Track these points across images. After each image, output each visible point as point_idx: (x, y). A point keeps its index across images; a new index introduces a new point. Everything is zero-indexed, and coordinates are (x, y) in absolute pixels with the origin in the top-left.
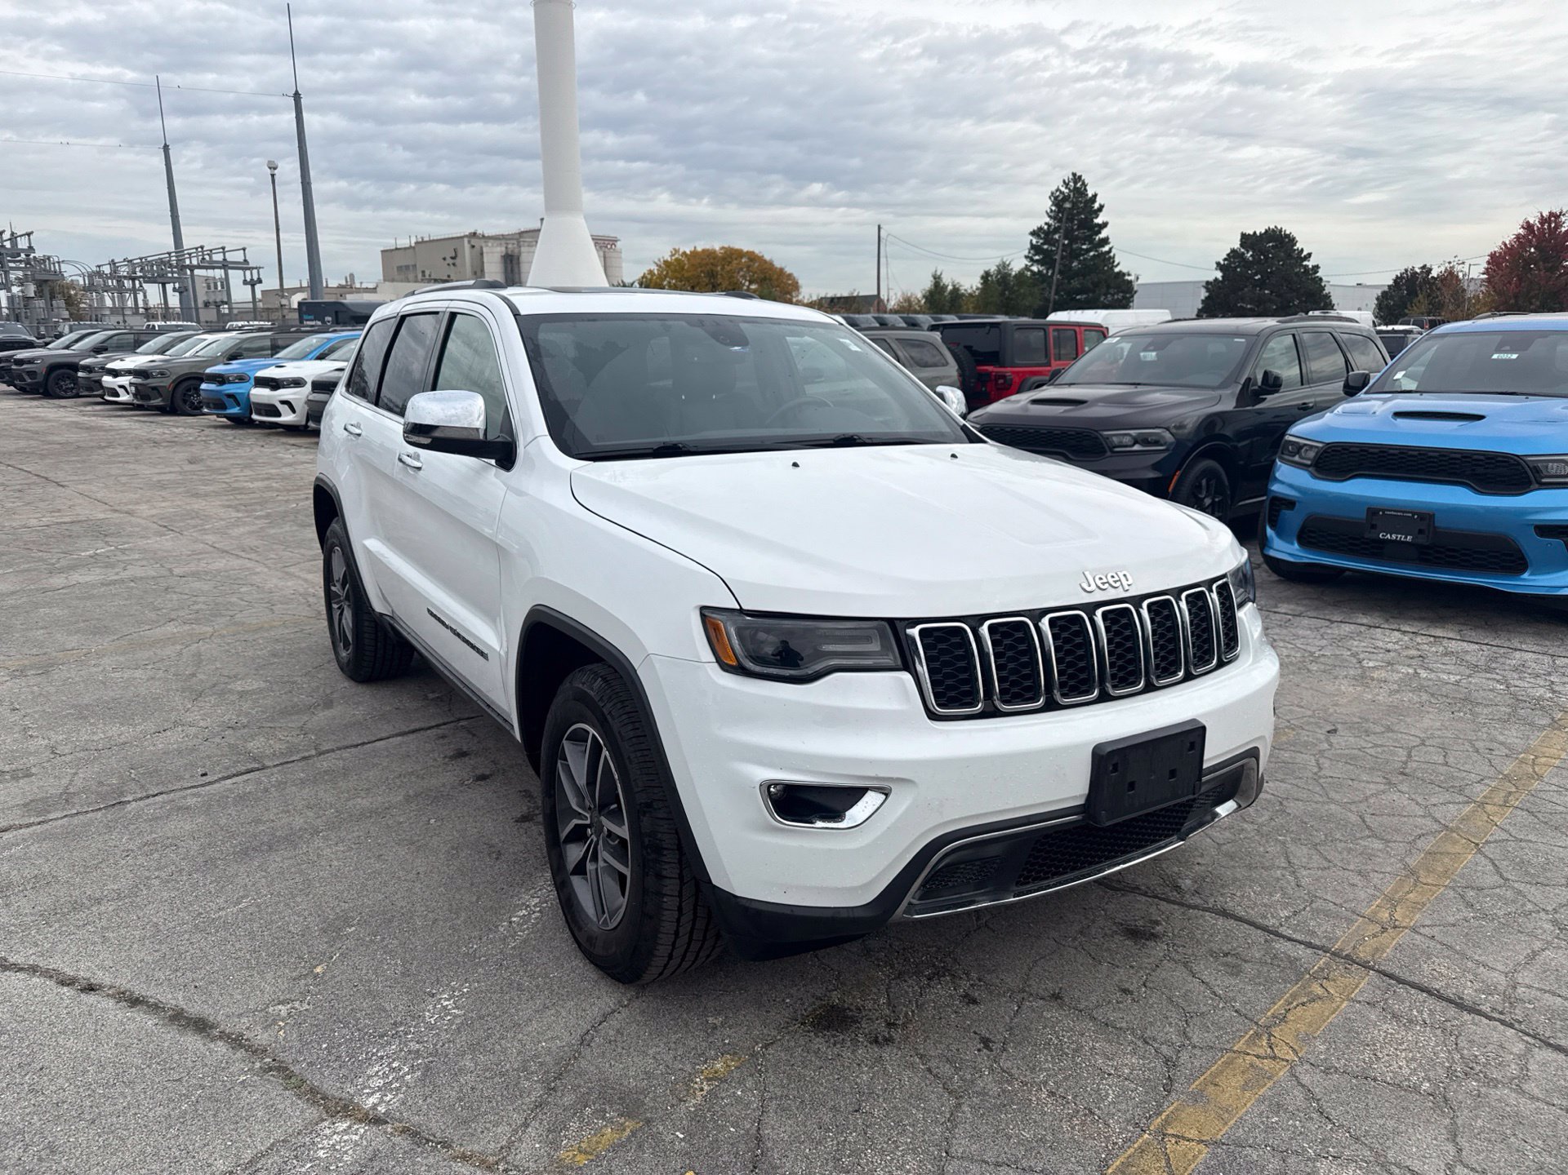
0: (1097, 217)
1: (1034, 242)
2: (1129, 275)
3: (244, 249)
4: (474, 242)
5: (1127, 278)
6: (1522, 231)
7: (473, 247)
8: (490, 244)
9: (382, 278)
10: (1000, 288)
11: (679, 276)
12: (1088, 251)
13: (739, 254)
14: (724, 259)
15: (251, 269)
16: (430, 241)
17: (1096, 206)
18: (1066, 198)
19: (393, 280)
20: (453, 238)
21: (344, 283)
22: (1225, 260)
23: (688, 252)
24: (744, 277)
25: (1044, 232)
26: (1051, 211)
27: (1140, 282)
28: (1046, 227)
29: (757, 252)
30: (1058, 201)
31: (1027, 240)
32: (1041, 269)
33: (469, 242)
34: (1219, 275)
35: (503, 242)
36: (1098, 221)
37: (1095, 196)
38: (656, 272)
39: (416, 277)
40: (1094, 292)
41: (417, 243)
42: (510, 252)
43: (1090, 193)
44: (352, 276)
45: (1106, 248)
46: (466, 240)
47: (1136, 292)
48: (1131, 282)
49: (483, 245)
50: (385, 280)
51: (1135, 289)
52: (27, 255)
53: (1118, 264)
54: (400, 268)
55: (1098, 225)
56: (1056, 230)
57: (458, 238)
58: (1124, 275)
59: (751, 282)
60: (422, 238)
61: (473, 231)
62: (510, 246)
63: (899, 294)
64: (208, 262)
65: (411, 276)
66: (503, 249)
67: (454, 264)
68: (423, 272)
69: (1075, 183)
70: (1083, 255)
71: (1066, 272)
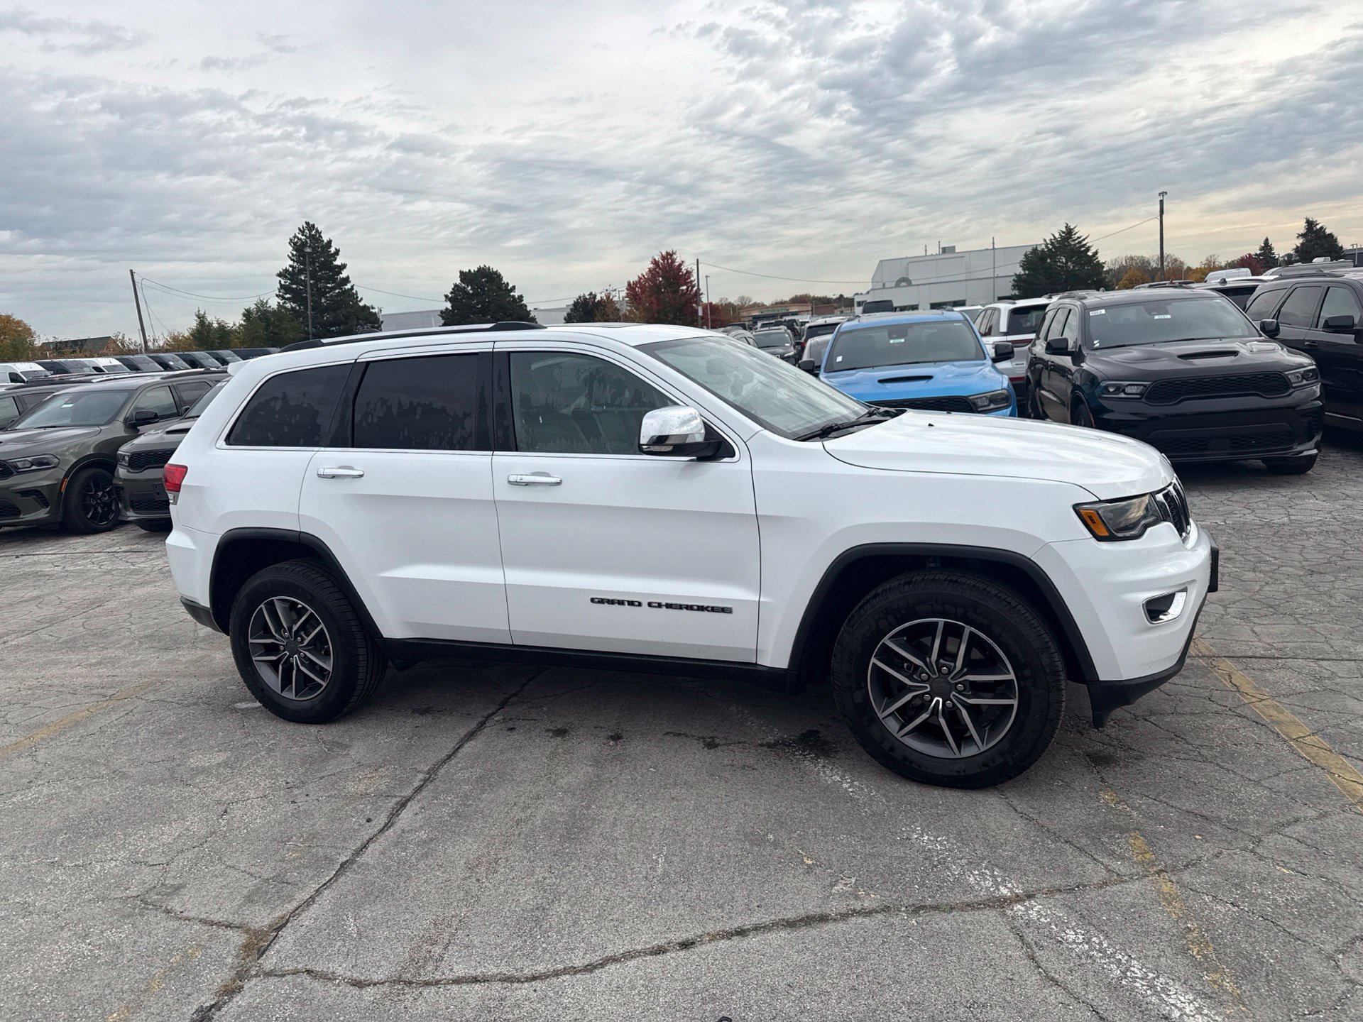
0: (335, 260)
1: (283, 282)
2: (373, 308)
5: (371, 310)
6: (651, 266)
10: (264, 324)
12: (333, 289)
17: (333, 250)
18: (304, 244)
22: (451, 293)
25: (290, 273)
26: (293, 255)
27: (383, 313)
28: (291, 269)
30: (298, 247)
31: (276, 282)
32: (294, 305)
34: (449, 305)
36: (338, 262)
37: (330, 242)
40: (347, 324)
43: (325, 239)
45: (349, 286)
47: (382, 322)
48: (375, 313)
51: (381, 320)
53: (362, 299)
55: (337, 266)
56: (301, 272)
58: (368, 308)
63: (166, 334)
69: (310, 231)
70: (329, 292)
71: (317, 307)
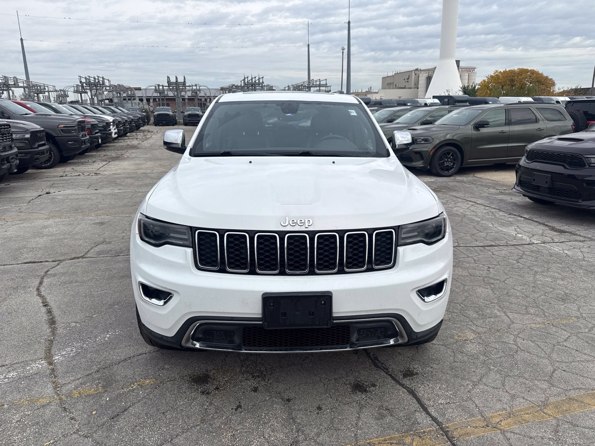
3: (326, 80)
4: (416, 72)
7: (416, 74)
8: (422, 73)
9: (381, 88)
11: (496, 82)
13: (527, 71)
14: (518, 73)
15: (328, 87)
16: (400, 73)
19: (385, 88)
20: (409, 71)
21: (367, 90)
23: (502, 72)
24: (527, 81)
29: (535, 70)
33: (414, 72)
35: (428, 72)
38: (486, 81)
39: (393, 87)
41: (395, 74)
42: (429, 76)
44: (371, 88)
46: (413, 72)
49: (420, 73)
50: (382, 89)
52: (262, 85)
54: (388, 84)
57: (410, 71)
59: (530, 83)
60: (397, 72)
61: (417, 68)
62: (430, 73)
64: (315, 85)
65: (391, 87)
66: (427, 74)
67: (408, 81)
68: (396, 85)
